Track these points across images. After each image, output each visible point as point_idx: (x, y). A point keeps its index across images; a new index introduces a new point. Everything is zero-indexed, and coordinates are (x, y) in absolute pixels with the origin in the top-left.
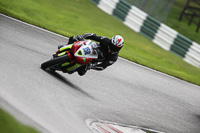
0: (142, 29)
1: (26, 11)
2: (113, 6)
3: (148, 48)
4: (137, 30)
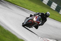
0: (56, 9)
1: (20, 3)
2: (47, 2)
3: (58, 15)
4: (54, 9)
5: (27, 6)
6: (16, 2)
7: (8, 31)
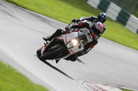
5: (52, 11)
6: (27, 3)
7: (9, 66)
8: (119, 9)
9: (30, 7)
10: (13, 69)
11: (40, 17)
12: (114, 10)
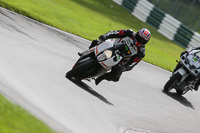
0: (175, 37)
2: (147, 15)
5: (81, 26)
6: (44, 15)
7: (19, 106)
8: (177, 24)
9: (49, 20)
10: (24, 111)
11: (64, 35)
12: (170, 25)
